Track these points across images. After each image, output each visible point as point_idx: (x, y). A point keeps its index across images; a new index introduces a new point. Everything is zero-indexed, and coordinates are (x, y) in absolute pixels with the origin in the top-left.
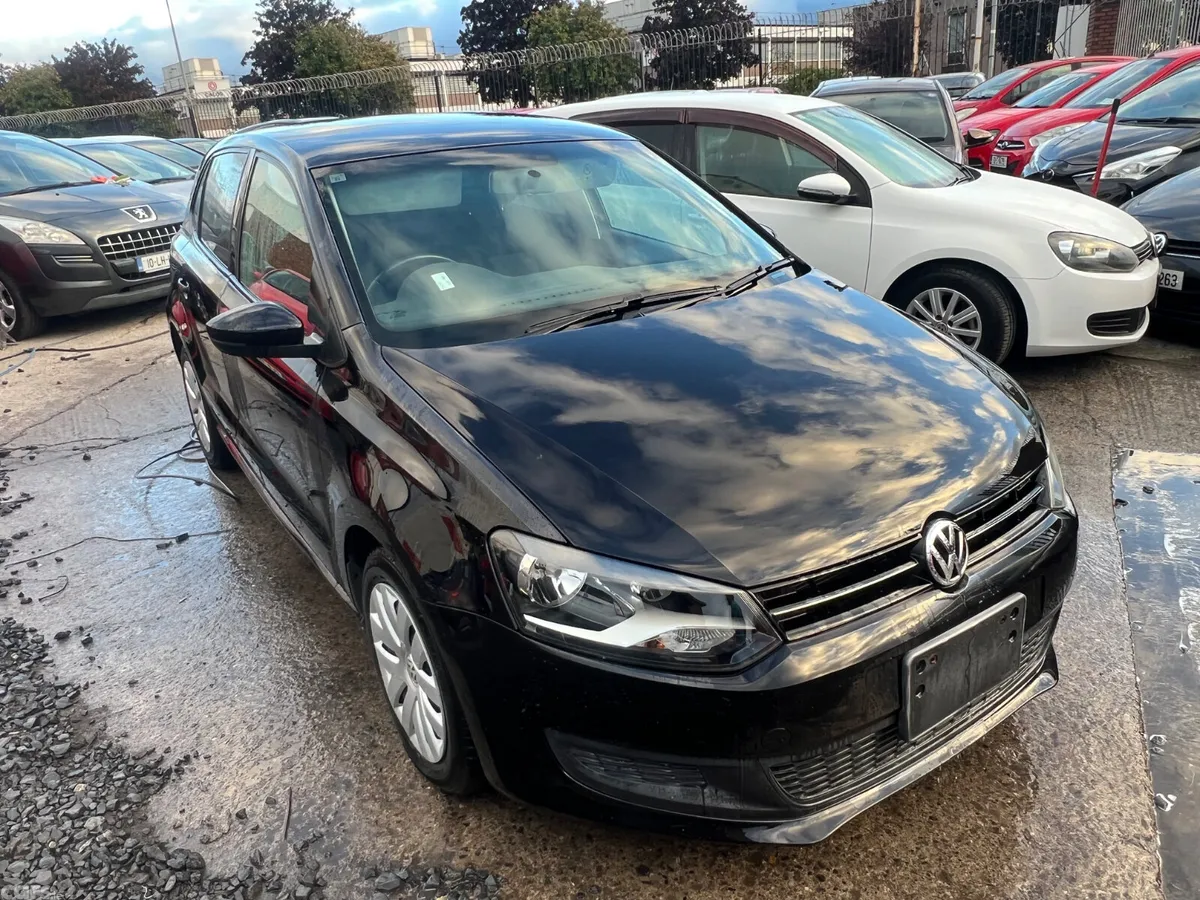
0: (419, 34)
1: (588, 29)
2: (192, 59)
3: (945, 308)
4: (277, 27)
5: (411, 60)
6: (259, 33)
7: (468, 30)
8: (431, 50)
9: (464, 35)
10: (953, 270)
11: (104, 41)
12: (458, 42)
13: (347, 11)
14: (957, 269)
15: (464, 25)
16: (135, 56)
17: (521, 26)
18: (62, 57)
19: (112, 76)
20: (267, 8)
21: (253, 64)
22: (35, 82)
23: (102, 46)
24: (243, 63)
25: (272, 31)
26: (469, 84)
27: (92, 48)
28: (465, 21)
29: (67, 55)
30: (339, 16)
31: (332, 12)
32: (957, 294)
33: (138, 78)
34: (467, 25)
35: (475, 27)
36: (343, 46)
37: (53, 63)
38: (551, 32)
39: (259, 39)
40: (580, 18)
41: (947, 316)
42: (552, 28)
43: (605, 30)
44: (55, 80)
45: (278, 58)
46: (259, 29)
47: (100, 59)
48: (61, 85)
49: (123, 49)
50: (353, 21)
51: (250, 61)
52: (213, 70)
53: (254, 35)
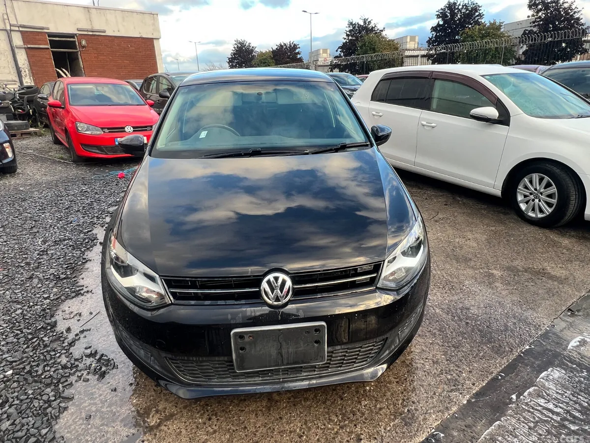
0: (413, 39)
1: (492, 36)
2: (320, 49)
3: (540, 184)
4: (352, 36)
5: (407, 50)
6: (345, 39)
7: (432, 37)
8: (416, 45)
9: (430, 39)
10: (547, 165)
11: (290, 42)
12: (427, 42)
13: (382, 29)
14: (549, 164)
15: (431, 34)
16: (299, 48)
17: (458, 35)
18: (275, 48)
19: (290, 55)
20: (350, 28)
21: (340, 51)
22: (264, 57)
23: (289, 44)
24: (337, 51)
25: (350, 38)
26: (428, 61)
27: (285, 45)
28: (432, 33)
29: (277, 47)
30: (378, 31)
31: (376, 29)
32: (547, 178)
33: (299, 56)
34: (433, 34)
35: (436, 35)
36: (377, 44)
37: (272, 50)
38: (472, 37)
39: (344, 41)
40: (488, 31)
41: (540, 189)
42: (473, 35)
43: (501, 36)
44: (271, 56)
45: (350, 49)
46: (345, 37)
47: (287, 49)
48: (272, 58)
49: (296, 45)
50: (384, 33)
51: (340, 50)
52: (327, 53)
53: (343, 39)
